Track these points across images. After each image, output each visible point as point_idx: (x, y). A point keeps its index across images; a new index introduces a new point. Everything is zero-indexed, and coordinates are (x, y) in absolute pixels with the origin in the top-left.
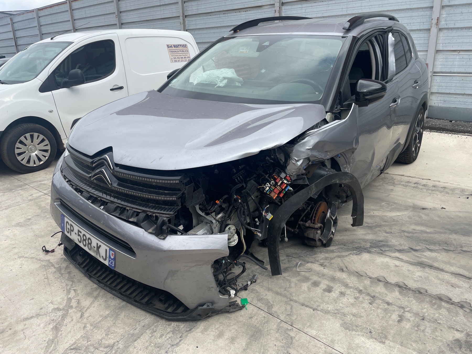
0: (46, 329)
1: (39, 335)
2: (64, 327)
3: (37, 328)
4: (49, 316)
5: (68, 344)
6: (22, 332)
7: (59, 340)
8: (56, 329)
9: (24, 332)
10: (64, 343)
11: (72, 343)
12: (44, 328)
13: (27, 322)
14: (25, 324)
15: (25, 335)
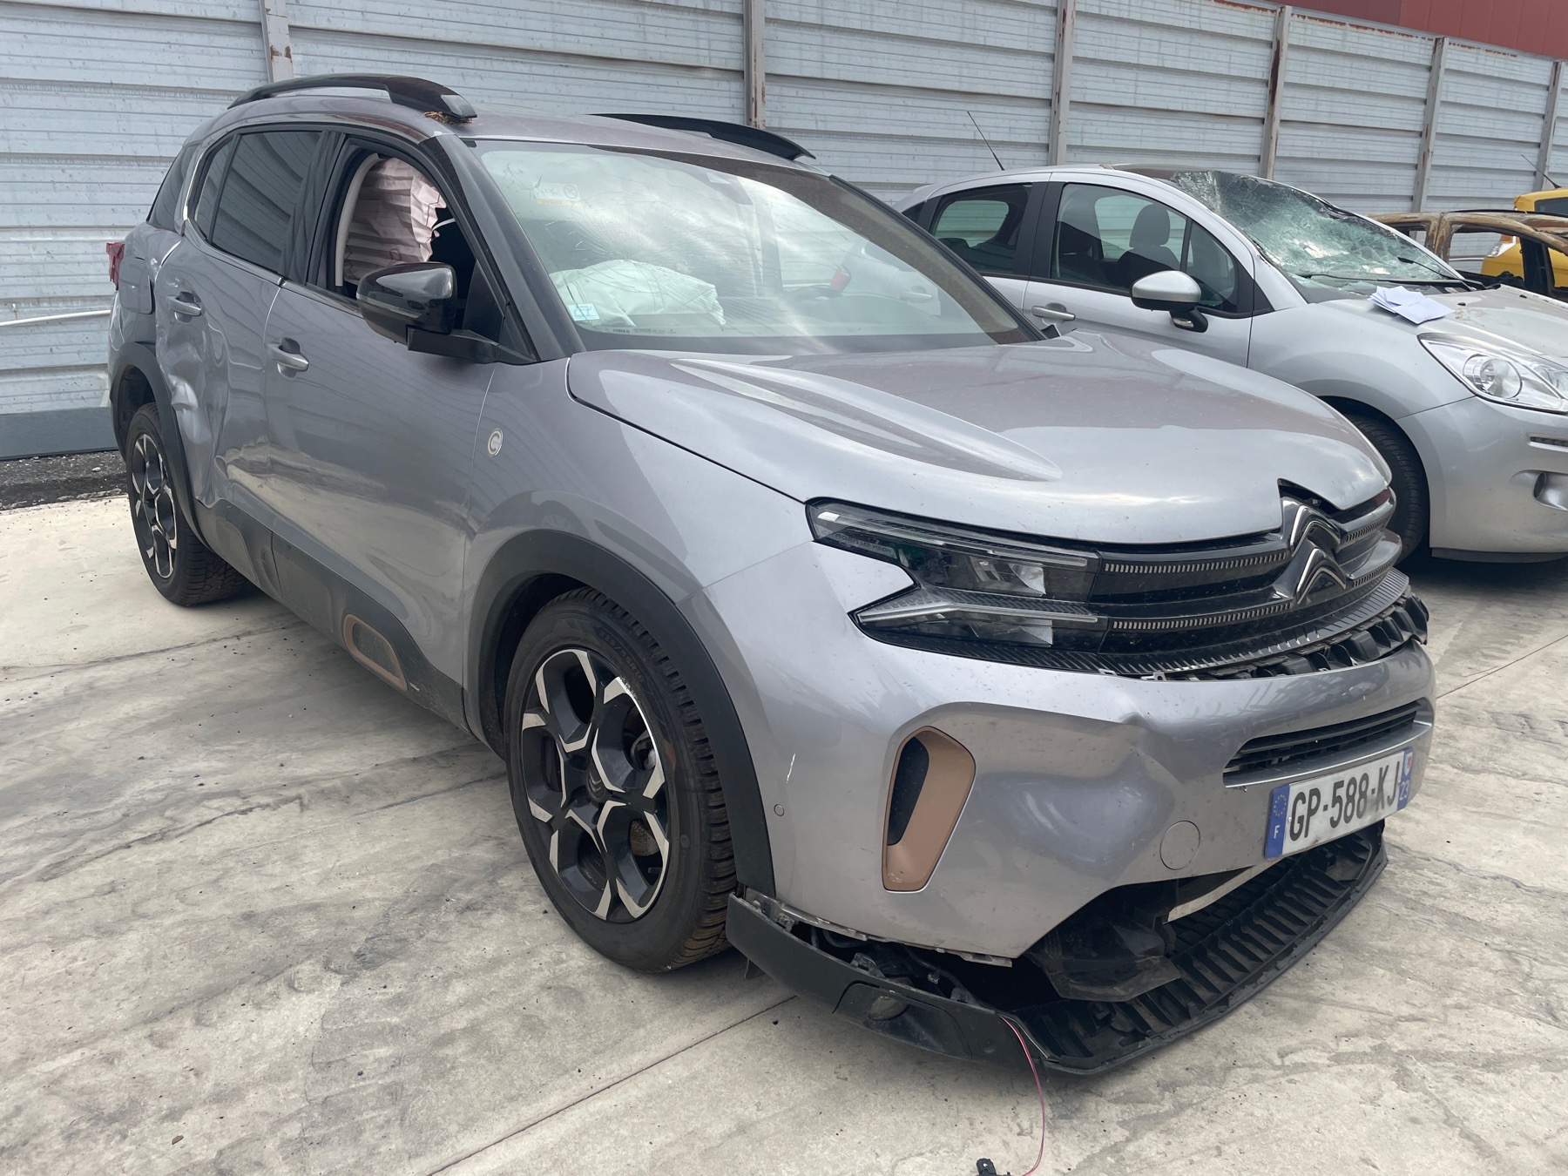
0: (1507, 1086)
1: (1538, 1097)
2: (1479, 1048)
3: (1512, 1109)
4: (1445, 1092)
5: (1540, 1029)
6: (1549, 1143)
7: (1535, 1049)
8: (1495, 1063)
9: (1547, 1138)
10: (1541, 1036)
11: (1532, 1022)
12: (1505, 1092)
13: (1497, 1142)
14: (1509, 1144)
15: (1554, 1131)
